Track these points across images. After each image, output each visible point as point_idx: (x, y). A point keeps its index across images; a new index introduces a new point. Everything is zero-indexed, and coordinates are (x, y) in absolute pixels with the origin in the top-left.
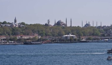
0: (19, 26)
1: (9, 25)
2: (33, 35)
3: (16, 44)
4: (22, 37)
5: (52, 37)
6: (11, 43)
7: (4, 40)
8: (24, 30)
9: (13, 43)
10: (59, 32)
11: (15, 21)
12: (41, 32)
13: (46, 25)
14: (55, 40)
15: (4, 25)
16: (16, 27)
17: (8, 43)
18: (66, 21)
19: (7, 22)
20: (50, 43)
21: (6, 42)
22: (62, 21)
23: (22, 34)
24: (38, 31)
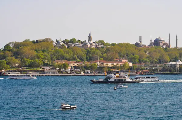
0: (96, 46)
1: (80, 45)
2: (121, 61)
3: (96, 74)
4: (102, 64)
5: (150, 64)
6: (88, 73)
7: (75, 67)
8: (105, 52)
9: (91, 73)
10: (160, 57)
11: (90, 38)
12: (131, 56)
13: (137, 45)
14: (156, 70)
15: (73, 45)
16: (92, 47)
17: (83, 74)
18: (169, 39)
19: (77, 40)
20: (148, 74)
21: (80, 72)
22: (162, 39)
23: (102, 59)
24: (127, 55)
